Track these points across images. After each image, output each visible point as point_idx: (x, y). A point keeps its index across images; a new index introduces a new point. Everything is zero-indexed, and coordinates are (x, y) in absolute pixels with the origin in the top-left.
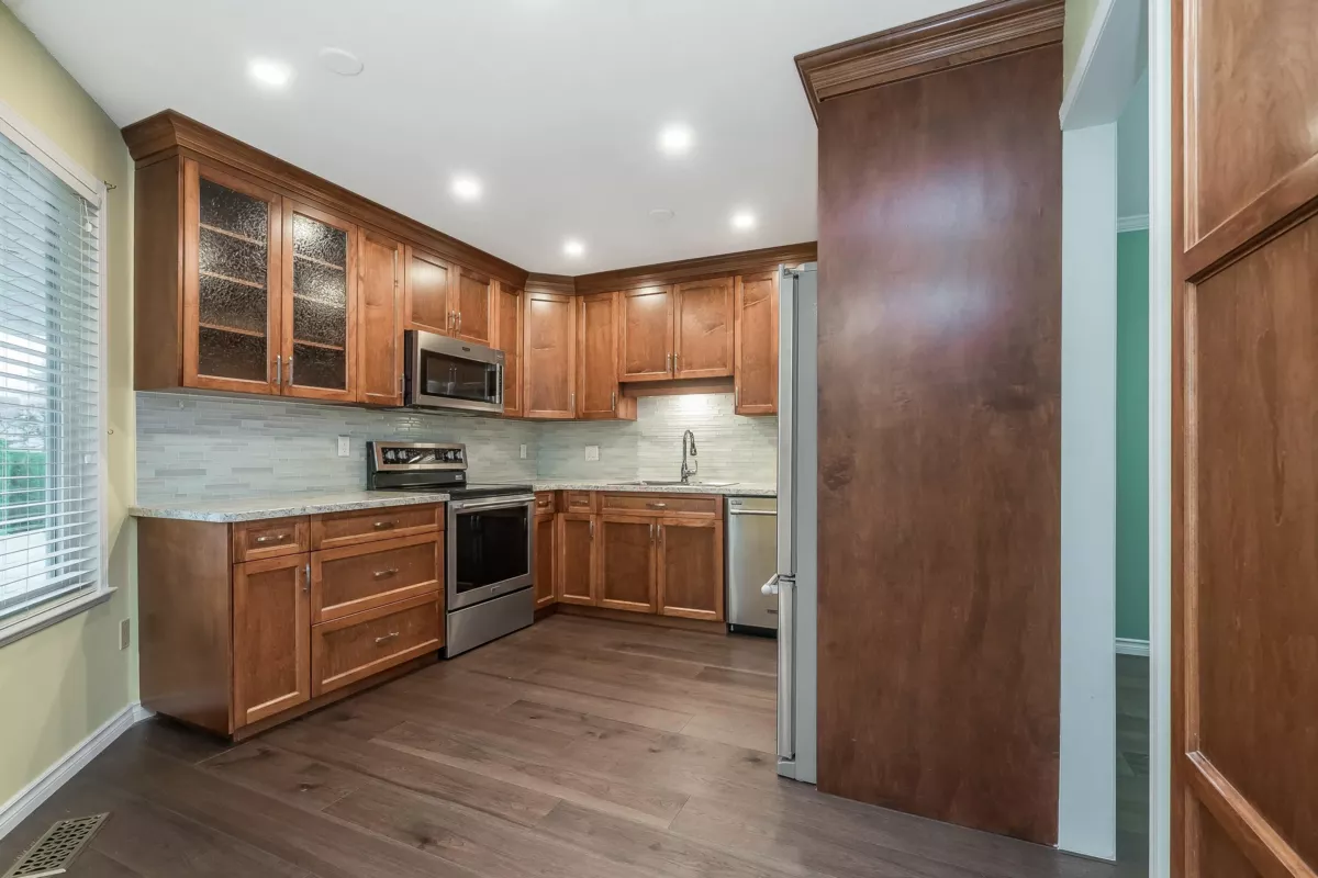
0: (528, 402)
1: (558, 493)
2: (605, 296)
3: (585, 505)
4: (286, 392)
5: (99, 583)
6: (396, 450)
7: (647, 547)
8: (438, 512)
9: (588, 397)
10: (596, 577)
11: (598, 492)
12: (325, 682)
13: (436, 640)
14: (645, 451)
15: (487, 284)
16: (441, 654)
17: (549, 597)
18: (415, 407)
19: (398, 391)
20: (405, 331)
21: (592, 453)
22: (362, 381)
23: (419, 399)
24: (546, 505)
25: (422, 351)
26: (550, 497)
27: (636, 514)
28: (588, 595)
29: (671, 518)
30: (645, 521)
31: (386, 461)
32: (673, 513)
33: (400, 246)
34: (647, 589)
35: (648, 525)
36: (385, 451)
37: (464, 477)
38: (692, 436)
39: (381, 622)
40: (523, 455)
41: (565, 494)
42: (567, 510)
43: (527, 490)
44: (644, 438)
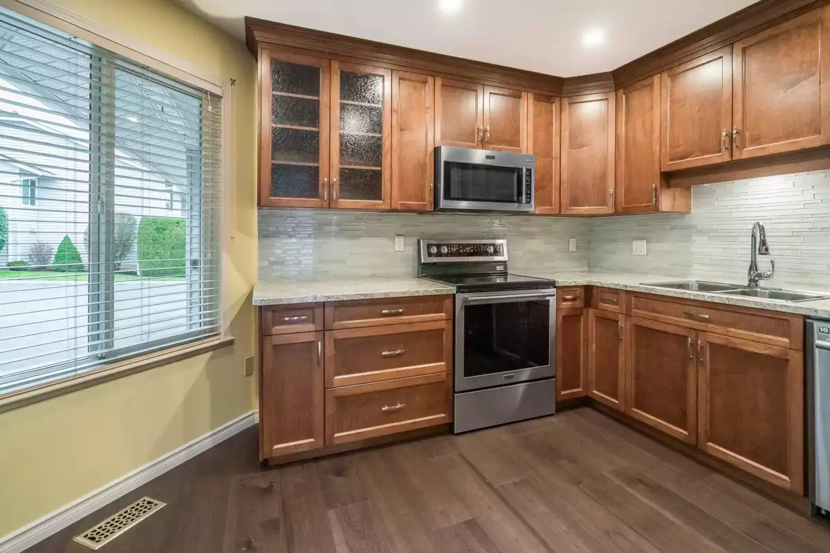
0: (565, 201)
1: (588, 289)
2: (646, 82)
3: (616, 303)
4: (333, 205)
5: (222, 334)
6: (439, 246)
7: (685, 362)
8: (448, 303)
9: (628, 191)
10: (626, 382)
11: (627, 292)
12: (336, 435)
13: (443, 415)
14: (701, 247)
15: (520, 97)
16: (448, 429)
17: (576, 390)
18: (444, 210)
19: (429, 198)
20: (435, 148)
21: (640, 247)
22: (395, 192)
23: (443, 203)
24: (574, 300)
25: (446, 163)
26: (580, 292)
27: (673, 322)
28: (617, 399)
29: (718, 334)
30: (682, 332)
31: (430, 255)
32: (720, 329)
33: (430, 80)
34: (684, 413)
35: (686, 337)
36: (429, 246)
37: (506, 268)
38: (762, 229)
39: (390, 394)
40: (572, 248)
41: (594, 290)
42: (597, 306)
43: (551, 284)
44: (701, 232)
